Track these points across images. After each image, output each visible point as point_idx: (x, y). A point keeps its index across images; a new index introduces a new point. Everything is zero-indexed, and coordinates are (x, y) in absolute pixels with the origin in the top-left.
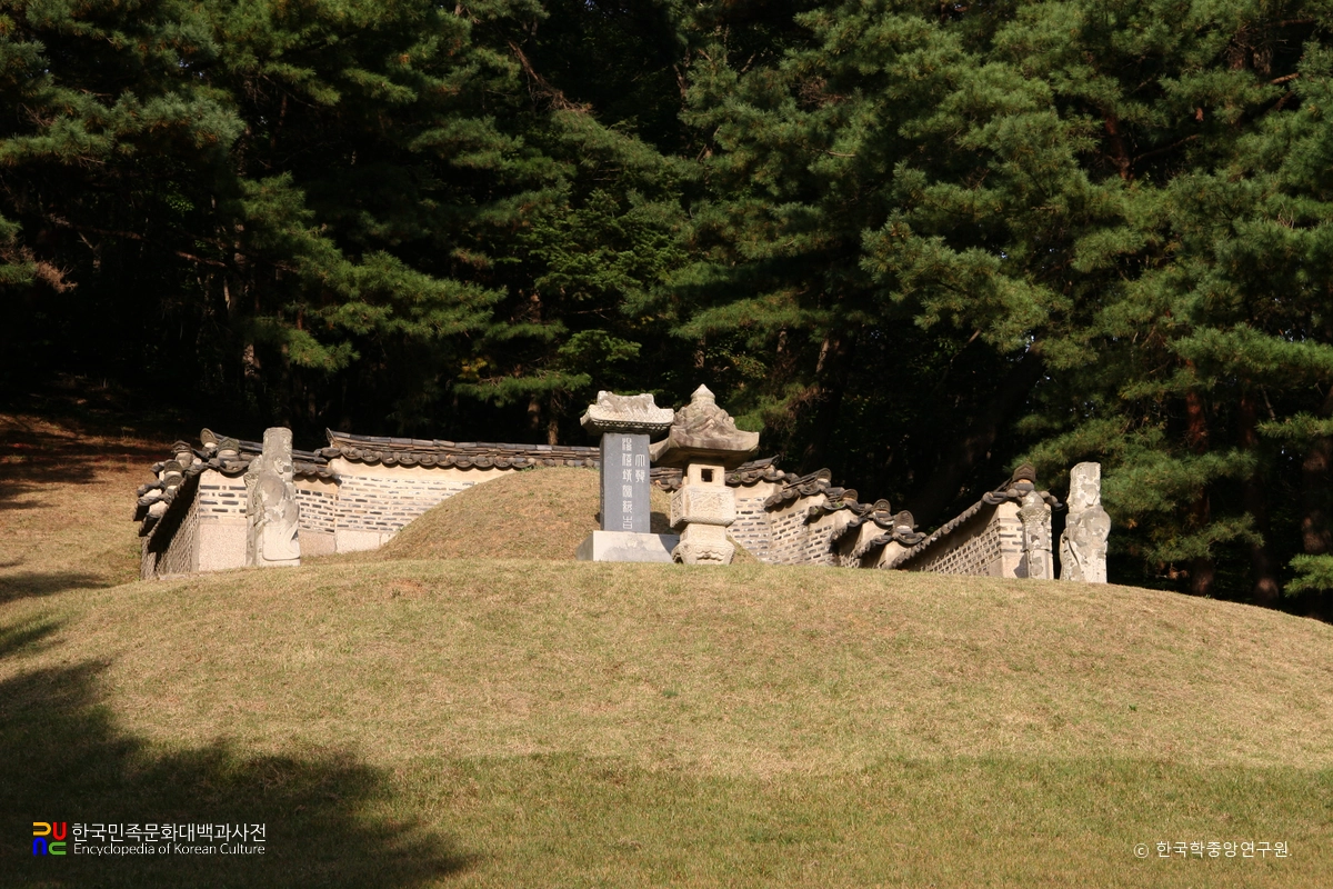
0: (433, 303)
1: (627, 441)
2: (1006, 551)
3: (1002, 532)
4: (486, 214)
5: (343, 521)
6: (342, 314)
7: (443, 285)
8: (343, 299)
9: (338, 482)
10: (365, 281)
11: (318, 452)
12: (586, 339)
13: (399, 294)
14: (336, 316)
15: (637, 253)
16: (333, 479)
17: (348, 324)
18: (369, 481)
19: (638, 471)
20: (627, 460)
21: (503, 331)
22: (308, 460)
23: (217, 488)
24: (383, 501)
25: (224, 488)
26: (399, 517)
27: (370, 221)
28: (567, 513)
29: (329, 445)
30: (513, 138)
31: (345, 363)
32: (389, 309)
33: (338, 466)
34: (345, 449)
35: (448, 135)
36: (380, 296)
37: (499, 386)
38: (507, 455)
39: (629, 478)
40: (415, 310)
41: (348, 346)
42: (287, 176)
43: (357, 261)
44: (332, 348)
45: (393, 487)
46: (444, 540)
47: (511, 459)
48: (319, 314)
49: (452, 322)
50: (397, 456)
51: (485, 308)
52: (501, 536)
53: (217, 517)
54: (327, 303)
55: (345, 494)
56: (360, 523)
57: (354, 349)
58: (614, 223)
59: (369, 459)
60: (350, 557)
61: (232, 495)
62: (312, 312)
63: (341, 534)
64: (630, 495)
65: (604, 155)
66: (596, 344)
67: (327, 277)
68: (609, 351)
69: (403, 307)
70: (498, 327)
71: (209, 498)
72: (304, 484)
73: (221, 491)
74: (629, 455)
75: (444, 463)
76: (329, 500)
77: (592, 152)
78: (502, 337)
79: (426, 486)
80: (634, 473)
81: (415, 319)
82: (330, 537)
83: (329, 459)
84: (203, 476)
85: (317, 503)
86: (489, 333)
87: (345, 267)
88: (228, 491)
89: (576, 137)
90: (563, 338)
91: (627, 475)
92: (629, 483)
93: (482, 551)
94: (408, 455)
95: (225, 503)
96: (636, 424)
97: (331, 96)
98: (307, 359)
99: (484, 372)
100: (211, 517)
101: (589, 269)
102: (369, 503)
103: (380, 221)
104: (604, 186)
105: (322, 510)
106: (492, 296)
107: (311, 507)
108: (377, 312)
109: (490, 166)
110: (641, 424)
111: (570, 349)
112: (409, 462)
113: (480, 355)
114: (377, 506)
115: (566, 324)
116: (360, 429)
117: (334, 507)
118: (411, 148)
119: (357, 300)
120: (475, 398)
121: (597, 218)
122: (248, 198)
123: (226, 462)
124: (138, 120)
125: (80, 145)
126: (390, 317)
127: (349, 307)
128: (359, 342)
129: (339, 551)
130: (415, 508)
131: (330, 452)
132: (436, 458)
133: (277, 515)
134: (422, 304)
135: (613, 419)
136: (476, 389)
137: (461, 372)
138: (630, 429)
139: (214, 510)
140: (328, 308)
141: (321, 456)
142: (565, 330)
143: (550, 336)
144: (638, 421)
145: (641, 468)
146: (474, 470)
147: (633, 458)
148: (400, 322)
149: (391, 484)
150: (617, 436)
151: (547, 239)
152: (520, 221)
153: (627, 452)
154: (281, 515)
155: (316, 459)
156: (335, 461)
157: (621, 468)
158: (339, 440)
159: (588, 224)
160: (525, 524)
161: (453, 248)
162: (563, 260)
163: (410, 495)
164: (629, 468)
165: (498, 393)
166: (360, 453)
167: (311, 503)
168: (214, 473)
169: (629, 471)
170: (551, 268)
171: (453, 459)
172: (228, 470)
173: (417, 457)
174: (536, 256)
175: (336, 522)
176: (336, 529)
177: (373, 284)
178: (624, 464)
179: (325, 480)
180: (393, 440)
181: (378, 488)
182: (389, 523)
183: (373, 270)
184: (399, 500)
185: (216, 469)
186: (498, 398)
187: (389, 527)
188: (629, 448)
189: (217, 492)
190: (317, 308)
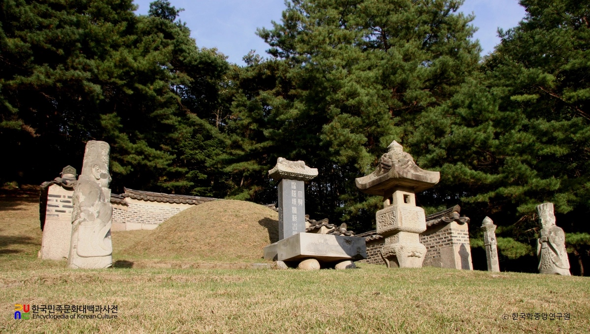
0: (155, 157)
1: (294, 184)
2: (455, 243)
3: (452, 235)
4: (171, 135)
5: (129, 219)
6: (128, 158)
7: (158, 152)
8: (129, 153)
9: (127, 206)
10: (136, 148)
11: (121, 195)
12: (193, 173)
13: (146, 153)
14: (127, 158)
15: (208, 151)
16: (126, 204)
17: (130, 161)
18: (138, 206)
19: (299, 200)
20: (294, 194)
21: (171, 169)
22: (117, 197)
23: (59, 196)
24: (143, 213)
25: (64, 197)
26: (149, 219)
27: (138, 134)
28: (245, 220)
29: (124, 193)
30: (178, 118)
31: (129, 172)
32: (143, 157)
33: (128, 200)
34: (130, 194)
35: (162, 112)
36: (140, 153)
37: (170, 184)
38: (186, 199)
39: (295, 203)
40: (151, 158)
41: (130, 167)
42: (115, 114)
43: (134, 143)
44: (125, 167)
45: (147, 208)
46: (186, 231)
47: (187, 200)
48: (122, 157)
49: (161, 163)
50: (148, 197)
51: (170, 160)
52: (216, 231)
53: (58, 215)
54: (124, 155)
55: (130, 210)
56: (135, 220)
57: (132, 168)
58: (202, 143)
59: (139, 198)
60: (131, 232)
61: (69, 202)
62: (120, 157)
63: (128, 224)
64: (296, 212)
65: (201, 125)
66: (196, 174)
67: (125, 147)
68: (199, 177)
69: (147, 157)
70: (170, 168)
71: (54, 203)
72: (115, 206)
73: (62, 199)
74: (295, 191)
75: (164, 201)
76: (124, 212)
77: (198, 124)
78: (171, 171)
79: (158, 208)
80: (297, 201)
81: (150, 161)
82: (124, 225)
83: (124, 197)
84: (51, 188)
85: (120, 213)
86: (168, 170)
87: (131, 145)
88: (67, 199)
89: (194, 120)
90: (187, 173)
91: (294, 201)
92: (295, 206)
93: (207, 238)
94: (152, 198)
95: (64, 206)
96: (300, 175)
97: (131, 92)
98: (117, 170)
99: (165, 181)
100: (54, 215)
101: (196, 154)
102: (138, 214)
103: (141, 133)
104: (200, 133)
105: (121, 215)
106: (172, 157)
107: (117, 214)
108: (139, 158)
109: (172, 124)
110: (303, 175)
111: (189, 175)
112: (153, 200)
113: (164, 175)
114: (141, 214)
115: (188, 168)
116: (136, 187)
117: (126, 214)
118: (151, 116)
119: (133, 154)
120: (163, 187)
121: (198, 142)
122: (103, 120)
123: (68, 181)
124: (64, 75)
125: (41, 80)
126: (143, 159)
127: (131, 156)
128: (133, 166)
129: (127, 230)
130: (154, 216)
131: (125, 195)
132: (162, 199)
133: (92, 215)
134: (153, 157)
135: (290, 171)
136: (163, 185)
137: (159, 180)
138: (296, 177)
139: (57, 211)
140: (125, 156)
141: (122, 196)
142: (188, 170)
143: (184, 172)
144: (302, 173)
145: (300, 198)
146: (175, 204)
147: (297, 193)
148: (146, 161)
149: (146, 207)
150: (289, 181)
151: (185, 146)
152: (179, 138)
153: (294, 190)
154: (96, 215)
155: (120, 197)
156: (126, 198)
157: (291, 198)
158: (128, 191)
159: (196, 143)
160: (226, 225)
161: (161, 144)
162: (188, 151)
163: (152, 211)
164: (295, 198)
165: (169, 186)
166: (135, 196)
167: (117, 212)
168: (58, 187)
169: (295, 199)
170: (185, 154)
171: (168, 199)
172: (68, 186)
173: (155, 198)
174: (182, 150)
175: (126, 220)
176: (126, 222)
177: (138, 150)
178: (292, 196)
179: (122, 204)
180: (147, 192)
181: (141, 208)
182: (145, 220)
183: (139, 145)
184: (148, 213)
185: (60, 184)
186: (169, 187)
187: (145, 222)
188: (295, 187)
189: (59, 199)
190: (121, 156)
